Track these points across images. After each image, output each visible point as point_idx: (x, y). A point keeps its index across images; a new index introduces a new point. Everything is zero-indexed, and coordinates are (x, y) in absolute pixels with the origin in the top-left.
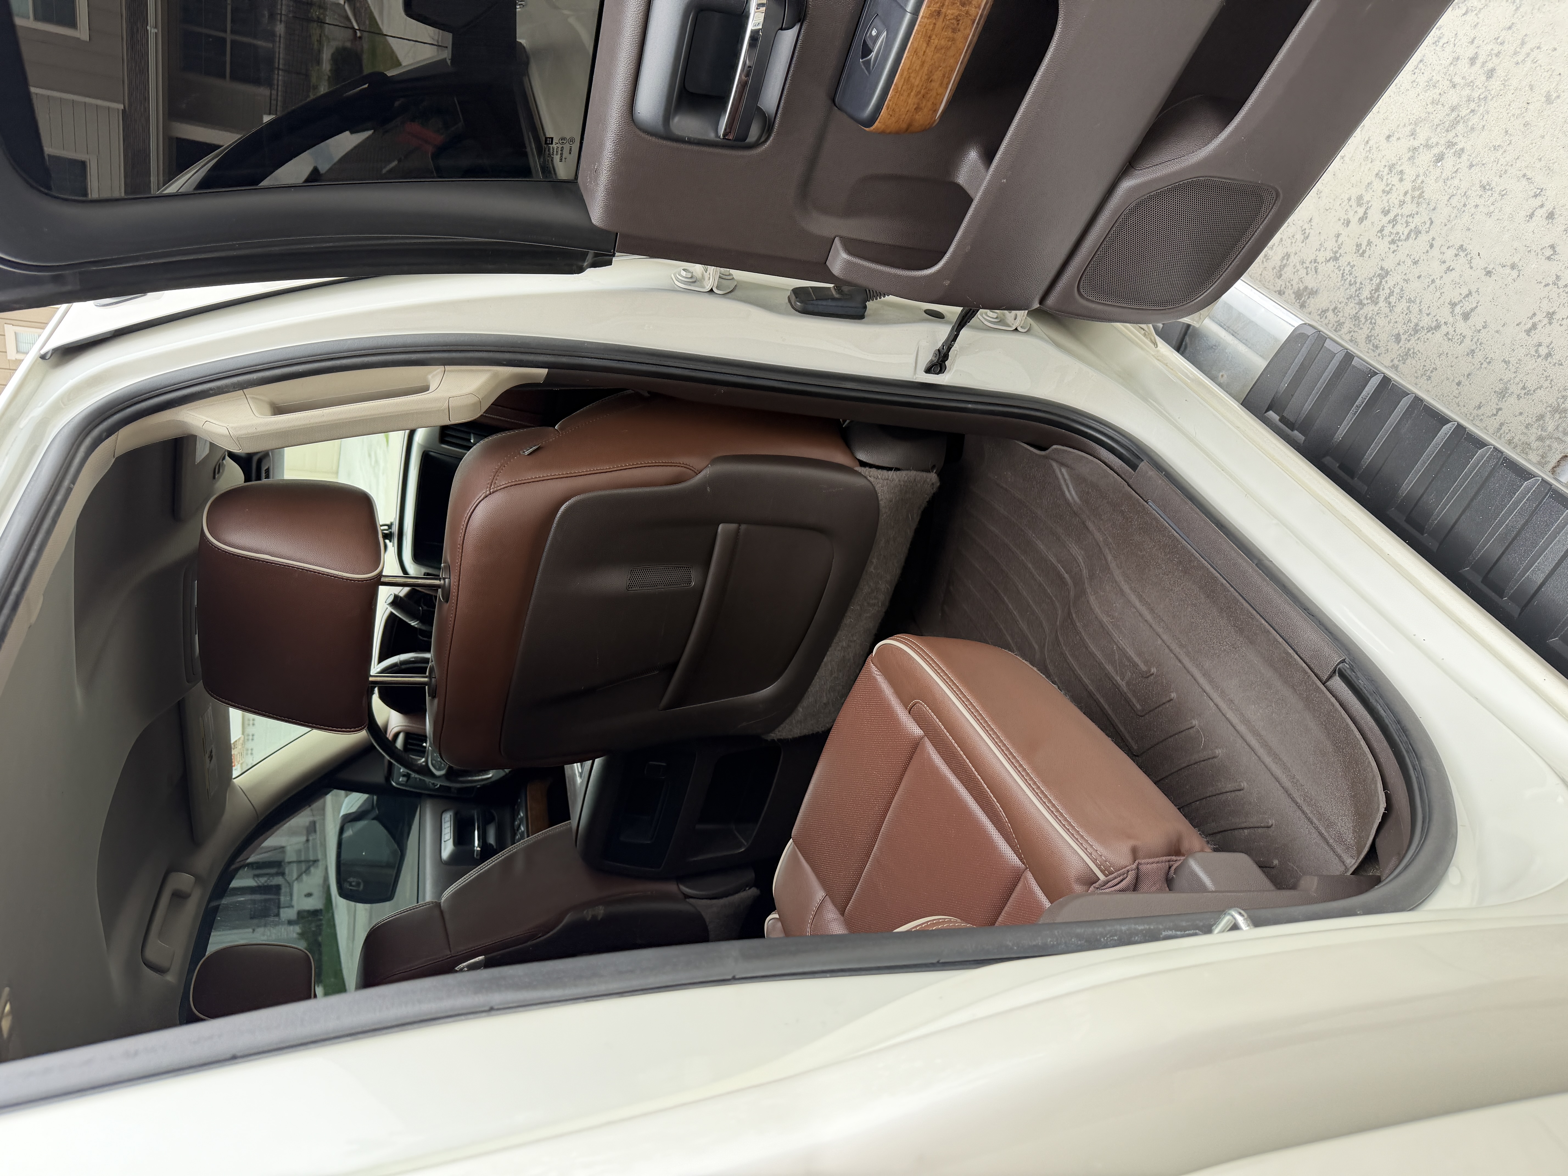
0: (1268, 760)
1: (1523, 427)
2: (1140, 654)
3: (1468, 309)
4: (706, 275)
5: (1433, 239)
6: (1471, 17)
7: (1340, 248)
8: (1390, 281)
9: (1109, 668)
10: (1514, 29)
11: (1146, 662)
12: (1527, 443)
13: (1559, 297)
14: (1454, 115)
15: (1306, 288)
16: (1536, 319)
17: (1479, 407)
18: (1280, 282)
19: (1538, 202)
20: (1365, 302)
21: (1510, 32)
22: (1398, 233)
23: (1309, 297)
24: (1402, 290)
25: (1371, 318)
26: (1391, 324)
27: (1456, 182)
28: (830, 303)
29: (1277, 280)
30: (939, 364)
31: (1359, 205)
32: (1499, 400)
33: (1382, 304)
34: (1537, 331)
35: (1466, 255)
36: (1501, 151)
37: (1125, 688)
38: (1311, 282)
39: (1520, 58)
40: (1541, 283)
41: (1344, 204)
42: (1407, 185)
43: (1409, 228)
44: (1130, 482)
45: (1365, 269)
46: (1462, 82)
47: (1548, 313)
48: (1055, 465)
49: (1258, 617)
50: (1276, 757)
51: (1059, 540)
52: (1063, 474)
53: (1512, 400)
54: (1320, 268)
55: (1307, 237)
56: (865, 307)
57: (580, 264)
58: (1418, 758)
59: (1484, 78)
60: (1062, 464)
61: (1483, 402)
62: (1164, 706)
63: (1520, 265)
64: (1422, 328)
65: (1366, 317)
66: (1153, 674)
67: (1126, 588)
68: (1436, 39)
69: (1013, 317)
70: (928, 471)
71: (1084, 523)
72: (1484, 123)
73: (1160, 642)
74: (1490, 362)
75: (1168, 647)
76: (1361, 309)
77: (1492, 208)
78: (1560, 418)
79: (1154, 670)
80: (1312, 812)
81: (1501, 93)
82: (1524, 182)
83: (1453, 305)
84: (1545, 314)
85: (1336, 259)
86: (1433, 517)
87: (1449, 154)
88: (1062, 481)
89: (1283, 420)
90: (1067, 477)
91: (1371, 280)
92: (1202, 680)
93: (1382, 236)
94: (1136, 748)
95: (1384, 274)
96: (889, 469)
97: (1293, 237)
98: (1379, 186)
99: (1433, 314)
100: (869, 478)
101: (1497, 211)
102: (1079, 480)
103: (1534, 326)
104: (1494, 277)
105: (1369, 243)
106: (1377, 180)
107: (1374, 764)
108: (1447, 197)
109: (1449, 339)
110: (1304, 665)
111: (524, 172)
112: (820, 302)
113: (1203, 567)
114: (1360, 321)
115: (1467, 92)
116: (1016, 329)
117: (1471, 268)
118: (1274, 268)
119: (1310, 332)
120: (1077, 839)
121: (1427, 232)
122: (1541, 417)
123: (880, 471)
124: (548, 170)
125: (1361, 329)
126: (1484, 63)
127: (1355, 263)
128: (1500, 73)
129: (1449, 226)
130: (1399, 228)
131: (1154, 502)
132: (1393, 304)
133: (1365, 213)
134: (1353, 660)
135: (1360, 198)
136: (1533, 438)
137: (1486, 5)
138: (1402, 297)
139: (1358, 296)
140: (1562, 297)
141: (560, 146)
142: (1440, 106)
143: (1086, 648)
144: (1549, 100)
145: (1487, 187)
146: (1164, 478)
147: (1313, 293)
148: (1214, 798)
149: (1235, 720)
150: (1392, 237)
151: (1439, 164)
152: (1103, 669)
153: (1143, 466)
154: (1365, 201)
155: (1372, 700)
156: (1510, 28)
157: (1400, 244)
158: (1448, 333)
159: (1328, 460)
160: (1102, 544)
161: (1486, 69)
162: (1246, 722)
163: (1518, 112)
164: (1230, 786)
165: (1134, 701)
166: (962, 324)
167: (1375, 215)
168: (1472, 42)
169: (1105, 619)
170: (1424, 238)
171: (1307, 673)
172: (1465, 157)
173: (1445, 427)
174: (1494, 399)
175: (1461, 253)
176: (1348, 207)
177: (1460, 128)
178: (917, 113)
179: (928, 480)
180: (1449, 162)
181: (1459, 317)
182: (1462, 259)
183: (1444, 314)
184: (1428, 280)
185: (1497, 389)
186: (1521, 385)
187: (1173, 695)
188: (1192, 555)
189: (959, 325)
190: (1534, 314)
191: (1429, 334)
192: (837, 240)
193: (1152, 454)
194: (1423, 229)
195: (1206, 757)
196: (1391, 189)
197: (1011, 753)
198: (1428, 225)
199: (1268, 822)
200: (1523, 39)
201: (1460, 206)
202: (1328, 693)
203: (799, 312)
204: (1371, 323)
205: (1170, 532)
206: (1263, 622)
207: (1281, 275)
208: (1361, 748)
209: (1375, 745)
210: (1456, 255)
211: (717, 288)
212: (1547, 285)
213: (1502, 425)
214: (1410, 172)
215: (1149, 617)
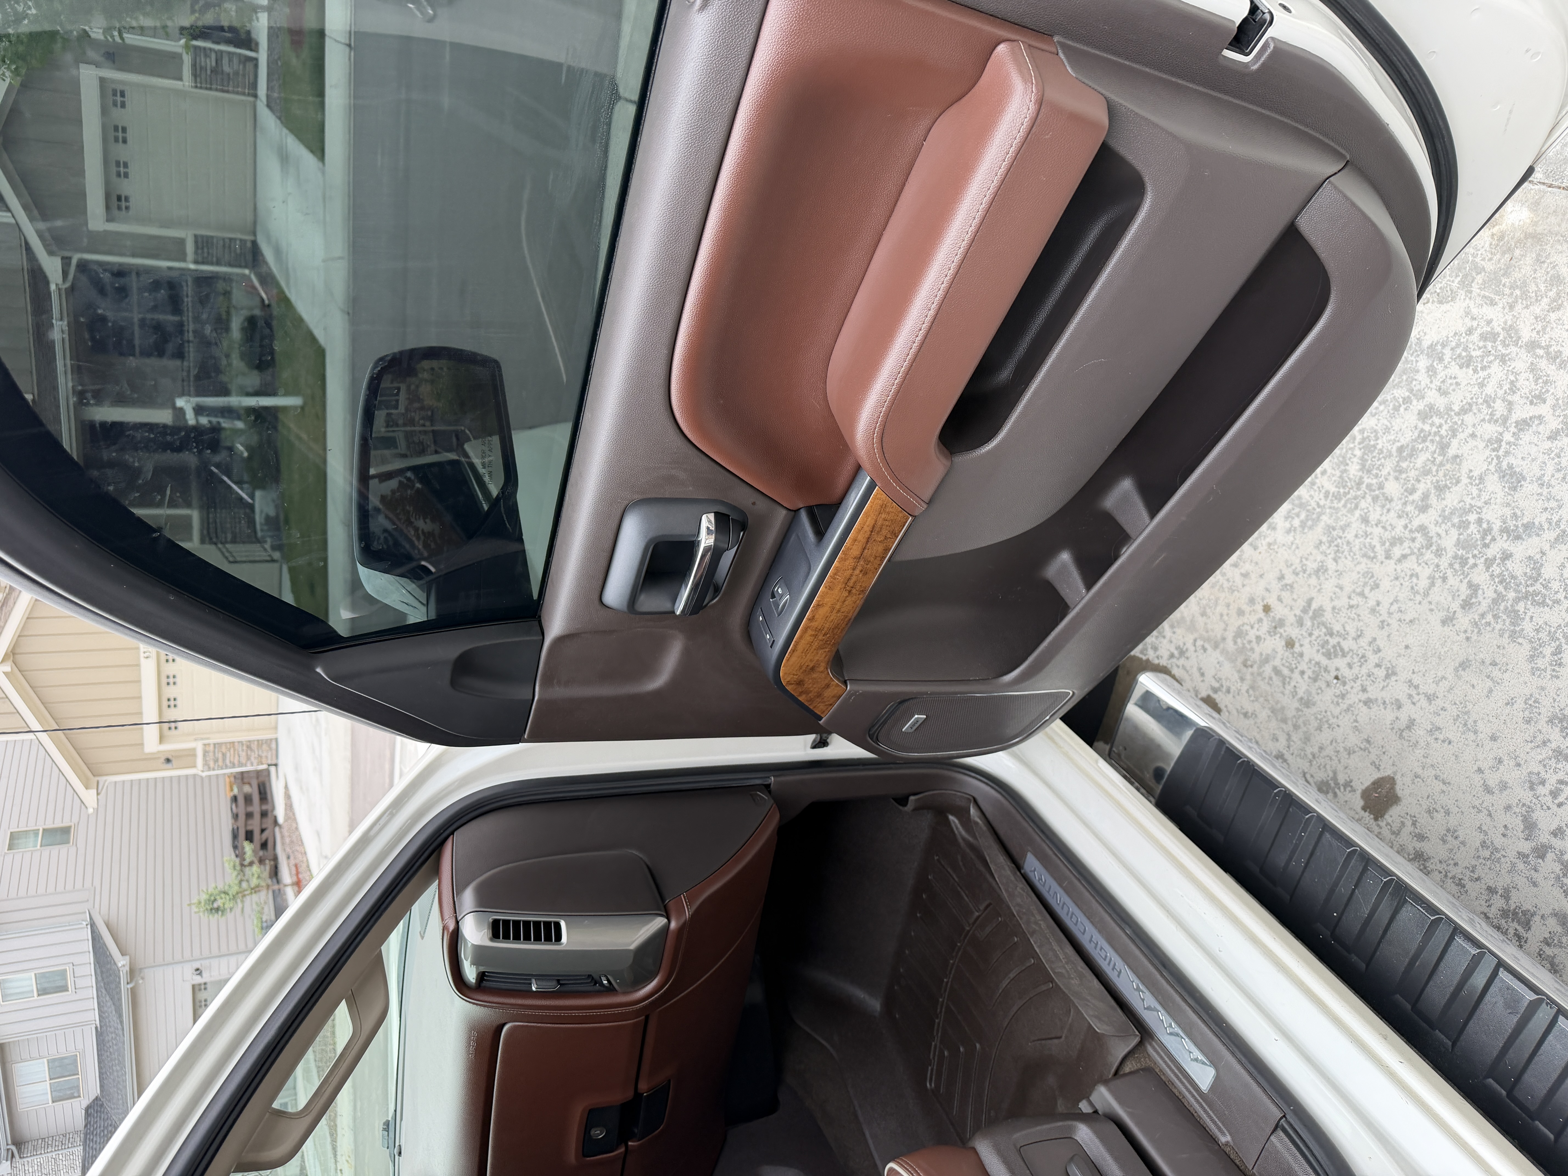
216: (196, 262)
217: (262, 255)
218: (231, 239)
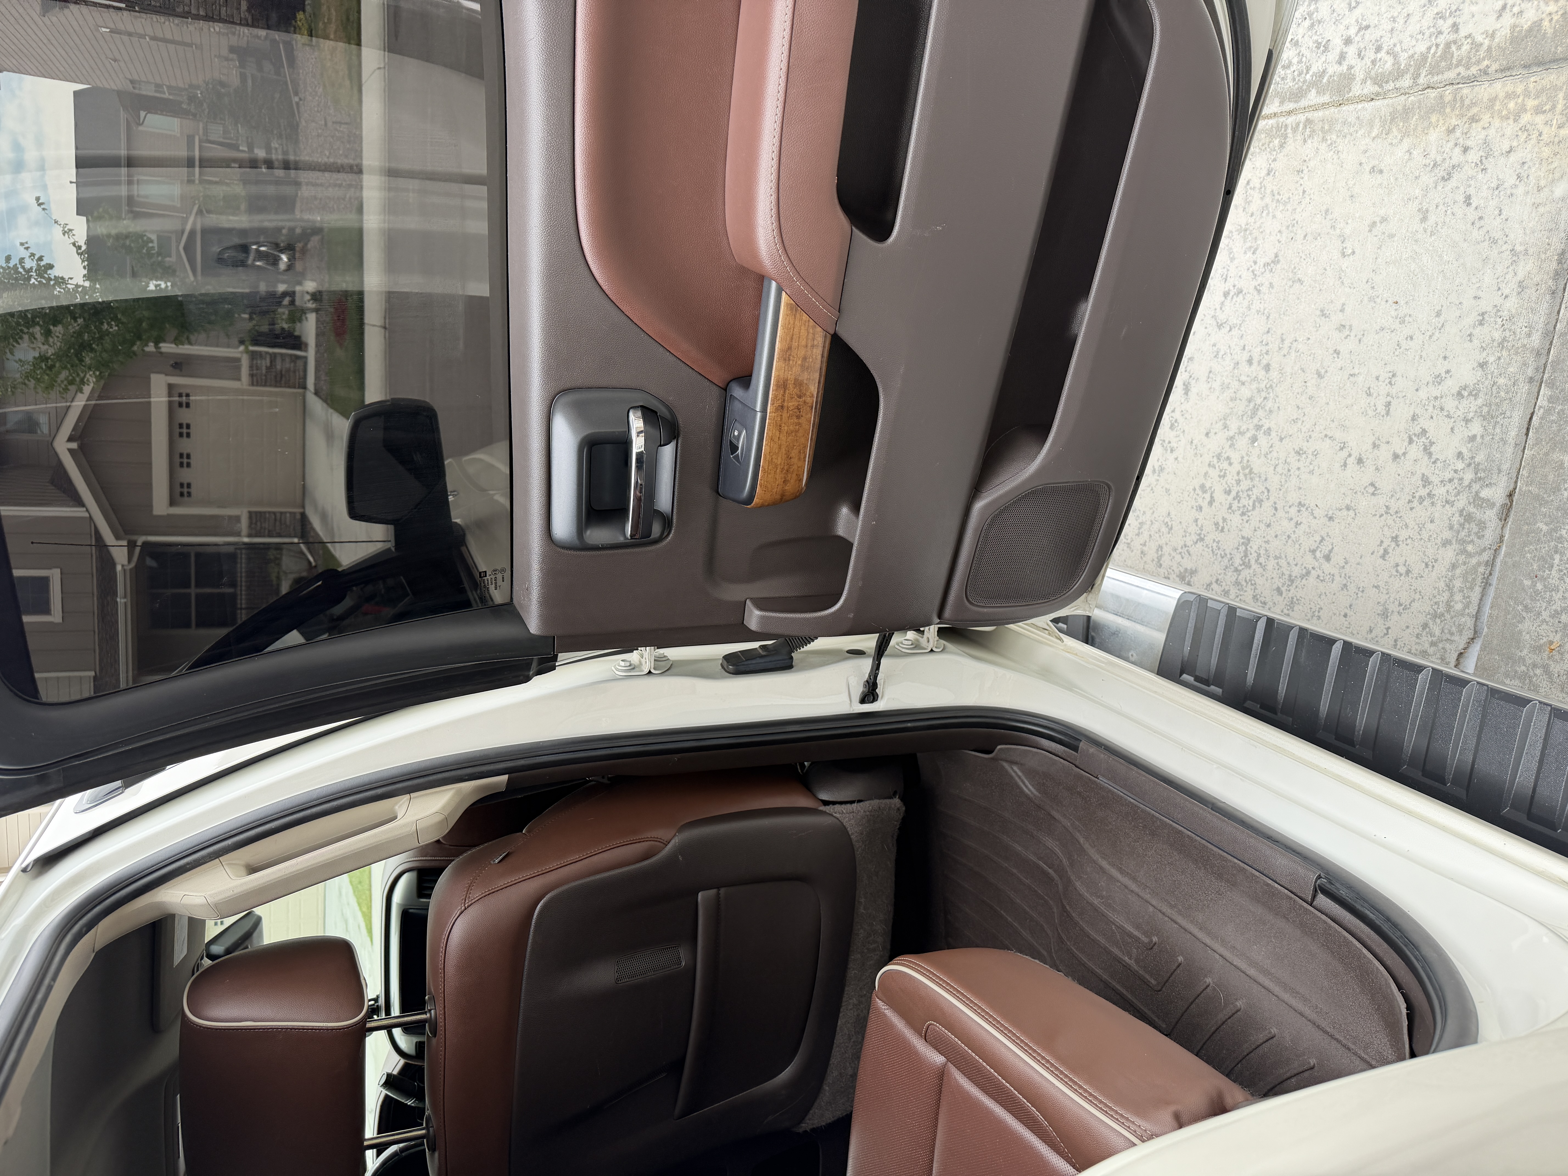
0: (1286, 997)
1: (1414, 638)
2: (1138, 927)
3: (1327, 552)
4: (643, 660)
5: (1275, 503)
6: (1235, 332)
7: (1202, 530)
8: (1254, 546)
9: (1116, 951)
10: (1272, 332)
11: (1145, 933)
12: (1423, 651)
13: (1395, 522)
14: (1252, 405)
15: (1186, 569)
16: (1385, 545)
17: (1371, 631)
18: (1162, 571)
19: (1344, 453)
20: (1240, 568)
21: (1270, 334)
22: (1244, 506)
23: (1191, 577)
24: (1266, 551)
25: (1250, 580)
26: (1269, 581)
27: (1274, 454)
28: (759, 660)
29: (1158, 569)
30: (870, 693)
31: (1205, 492)
32: (1384, 621)
33: (1254, 566)
34: (1390, 555)
35: (1307, 509)
36: (1300, 422)
37: (1135, 967)
38: (1188, 564)
39: (1285, 351)
40: (1375, 515)
41: (1192, 494)
42: (1237, 467)
43: (1252, 500)
44: (1077, 763)
45: (1230, 542)
46: (1249, 379)
47: (1393, 538)
48: (1006, 765)
49: (1230, 857)
50: (1294, 992)
51: (1033, 837)
52: (1015, 772)
53: (1395, 617)
54: (1191, 550)
55: (1171, 528)
56: (792, 658)
57: (526, 673)
58: (1417, 948)
59: (1263, 373)
60: (1012, 762)
61: (1373, 626)
62: (1176, 973)
63: (1353, 505)
64: (1296, 577)
65: (1246, 581)
66: (1155, 943)
67: (1104, 864)
68: (1215, 354)
69: (926, 641)
70: (890, 798)
71: (1049, 814)
72: (1278, 405)
73: (1151, 909)
74: (1363, 591)
75: (1160, 911)
76: (1239, 575)
77: (1311, 467)
78: (1441, 622)
79: (1155, 939)
80: (1345, 1037)
81: (1282, 379)
82: (1328, 441)
83: (1313, 552)
84: (1390, 539)
85: (1202, 540)
86: (1357, 729)
87: (1260, 435)
88: (1017, 778)
89: (1197, 679)
90: (1020, 774)
91: (1238, 549)
92: (1200, 935)
93: (1233, 511)
94: (1164, 1026)
95: (1247, 541)
96: (852, 802)
97: (1159, 531)
98: (1214, 473)
99: (1300, 563)
100: (835, 815)
101: (1316, 468)
102: (1031, 773)
103: (1386, 552)
104: (1336, 521)
105: (1224, 520)
106: (1211, 468)
107: (1382, 968)
108: (1272, 468)
109: (1322, 581)
110: (1286, 891)
111: (466, 604)
112: (749, 662)
113: (1167, 824)
114: (1242, 586)
115: (1254, 386)
116: (932, 650)
117: (1315, 518)
118: (1153, 560)
119: (1192, 598)
120: (1117, 1119)
121: (1268, 499)
122: (1425, 626)
123: (843, 806)
124: (485, 599)
125: (1246, 591)
126: (1259, 362)
127: (1219, 539)
128: (1274, 365)
129: (1283, 490)
130: (1244, 502)
131: (1103, 776)
132: (1264, 564)
133: (1212, 497)
134: (1327, 873)
135: (1202, 487)
136: (1427, 645)
137: (1244, 320)
138: (1269, 557)
139: (1232, 565)
140: (1397, 522)
141: (493, 577)
142: (1238, 401)
143: (1088, 937)
144: (1320, 376)
145: (1301, 452)
146: (1104, 751)
147: (1193, 572)
148: (1252, 1054)
149: (1243, 965)
150: (1241, 510)
151: (1256, 444)
152: (1109, 953)
153: (1082, 745)
154: (1207, 488)
155: (1358, 907)
156: (1268, 332)
157: (1249, 514)
158: (1318, 576)
159: (1249, 704)
160: (1071, 829)
161: (1262, 365)
162: (1253, 964)
163: (1301, 390)
164: (1262, 1037)
165: (1147, 977)
166: (881, 653)
167: (1220, 496)
168: (1244, 349)
169: (1096, 901)
170: (1267, 505)
171: (1291, 898)
172: (1273, 434)
173: (1334, 647)
174: (1380, 621)
175: (1302, 509)
176: (1195, 496)
177: (1261, 413)
178: (786, 485)
179: (893, 806)
180: (1263, 441)
181: (1322, 561)
182: (1305, 513)
183: (1309, 561)
184: (1284, 537)
185: (1379, 612)
186: (1397, 603)
187: (1180, 959)
188: (1153, 815)
189: (878, 654)
190: (1382, 542)
191: (1304, 580)
192: (748, 602)
193: (1087, 733)
194: (1264, 497)
195: (1230, 1014)
196: (1225, 473)
197: (1031, 1048)
198: (1266, 494)
199: (1309, 1063)
200: (1281, 338)
201: (1285, 472)
202: (1317, 912)
203: (733, 674)
204: (1252, 584)
205: (1126, 800)
206: (1236, 861)
207: (1161, 565)
208: (1365, 956)
209: (1378, 950)
210: (1299, 511)
211: (655, 669)
212: (1381, 516)
213: (1396, 641)
214: (1235, 457)
215: (1133, 887)
216: (250, 536)
217: (310, 523)
218: (281, 513)
